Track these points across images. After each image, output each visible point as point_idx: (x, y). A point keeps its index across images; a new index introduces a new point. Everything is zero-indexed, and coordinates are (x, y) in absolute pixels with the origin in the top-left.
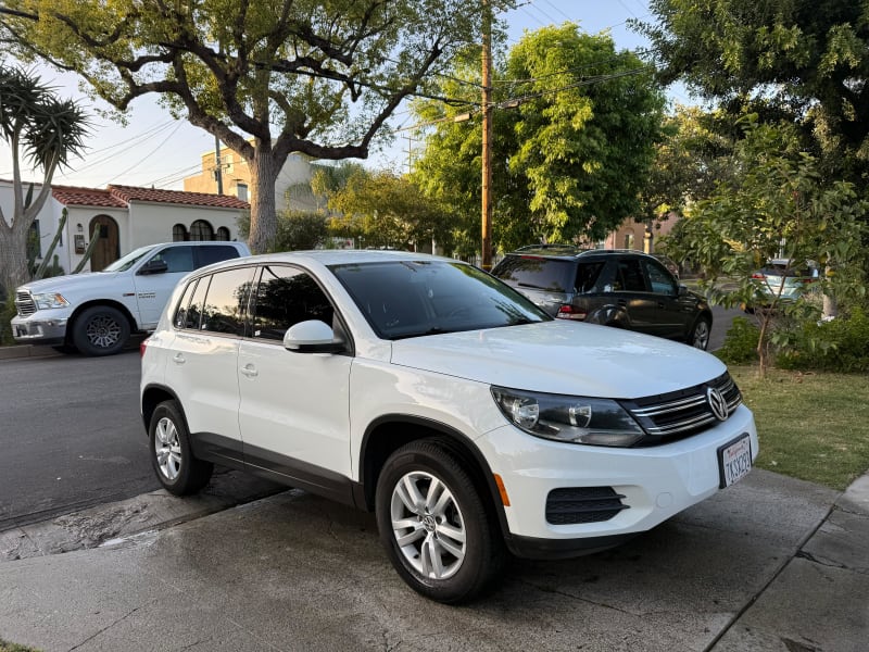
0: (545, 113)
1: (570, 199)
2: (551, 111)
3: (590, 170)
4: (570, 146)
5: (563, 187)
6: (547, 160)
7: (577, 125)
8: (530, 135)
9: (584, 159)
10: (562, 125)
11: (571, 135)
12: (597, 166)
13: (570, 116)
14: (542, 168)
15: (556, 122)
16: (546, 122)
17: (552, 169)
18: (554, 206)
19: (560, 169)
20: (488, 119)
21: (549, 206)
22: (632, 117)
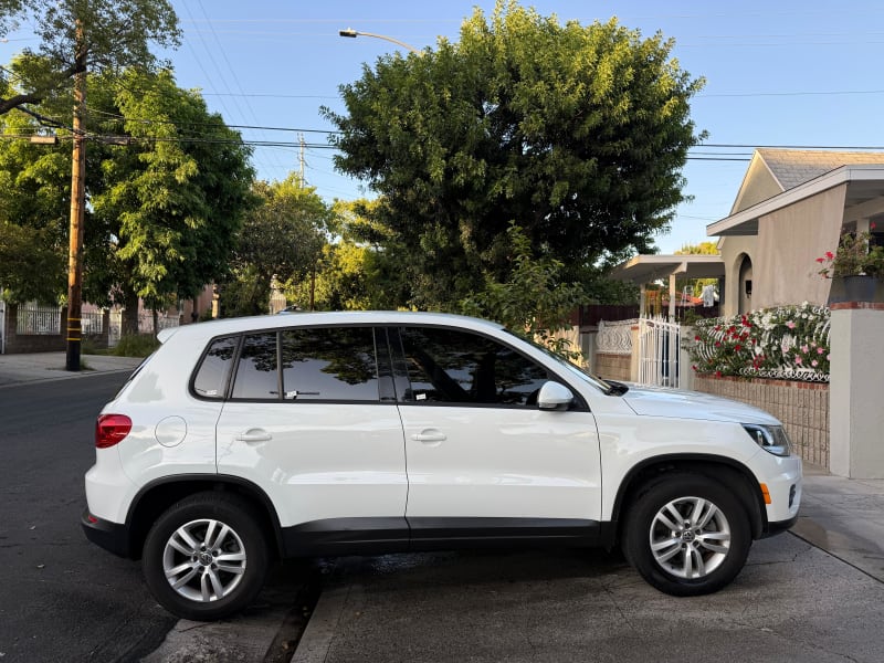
0: (141, 157)
1: (172, 252)
2: (149, 157)
3: (193, 225)
4: (172, 198)
5: (165, 239)
6: (145, 206)
7: (180, 177)
8: (122, 177)
9: (187, 213)
10: (162, 174)
11: (173, 185)
12: (201, 222)
13: (171, 168)
14: (139, 215)
15: (155, 169)
16: (143, 166)
17: (149, 217)
18: (150, 257)
19: (160, 218)
20: (80, 148)
21: (145, 256)
22: (225, 181)
